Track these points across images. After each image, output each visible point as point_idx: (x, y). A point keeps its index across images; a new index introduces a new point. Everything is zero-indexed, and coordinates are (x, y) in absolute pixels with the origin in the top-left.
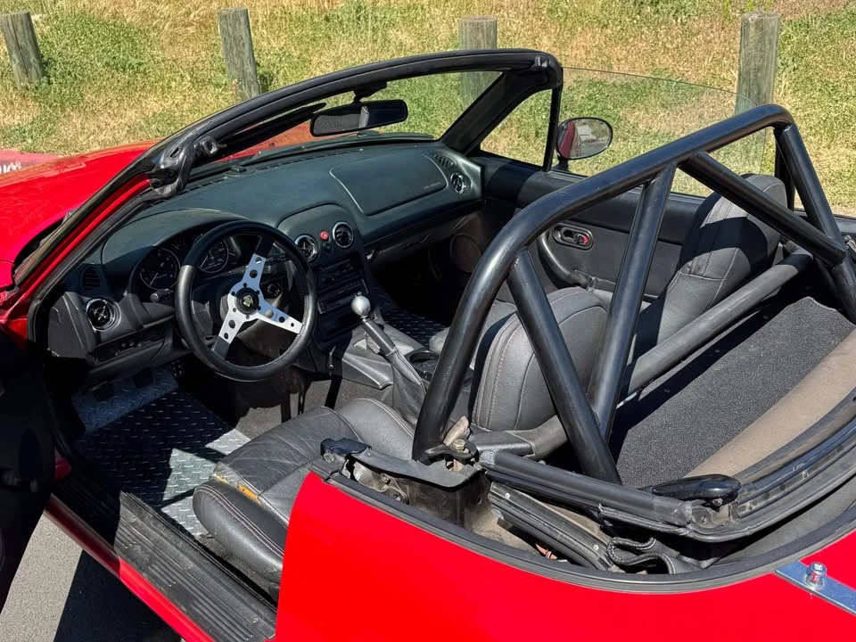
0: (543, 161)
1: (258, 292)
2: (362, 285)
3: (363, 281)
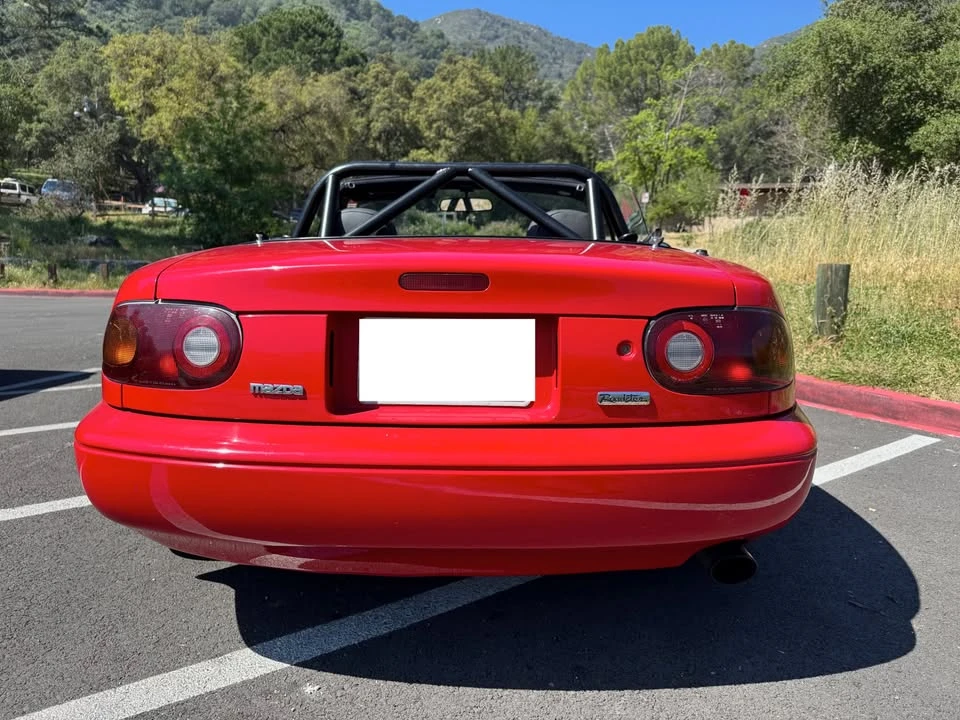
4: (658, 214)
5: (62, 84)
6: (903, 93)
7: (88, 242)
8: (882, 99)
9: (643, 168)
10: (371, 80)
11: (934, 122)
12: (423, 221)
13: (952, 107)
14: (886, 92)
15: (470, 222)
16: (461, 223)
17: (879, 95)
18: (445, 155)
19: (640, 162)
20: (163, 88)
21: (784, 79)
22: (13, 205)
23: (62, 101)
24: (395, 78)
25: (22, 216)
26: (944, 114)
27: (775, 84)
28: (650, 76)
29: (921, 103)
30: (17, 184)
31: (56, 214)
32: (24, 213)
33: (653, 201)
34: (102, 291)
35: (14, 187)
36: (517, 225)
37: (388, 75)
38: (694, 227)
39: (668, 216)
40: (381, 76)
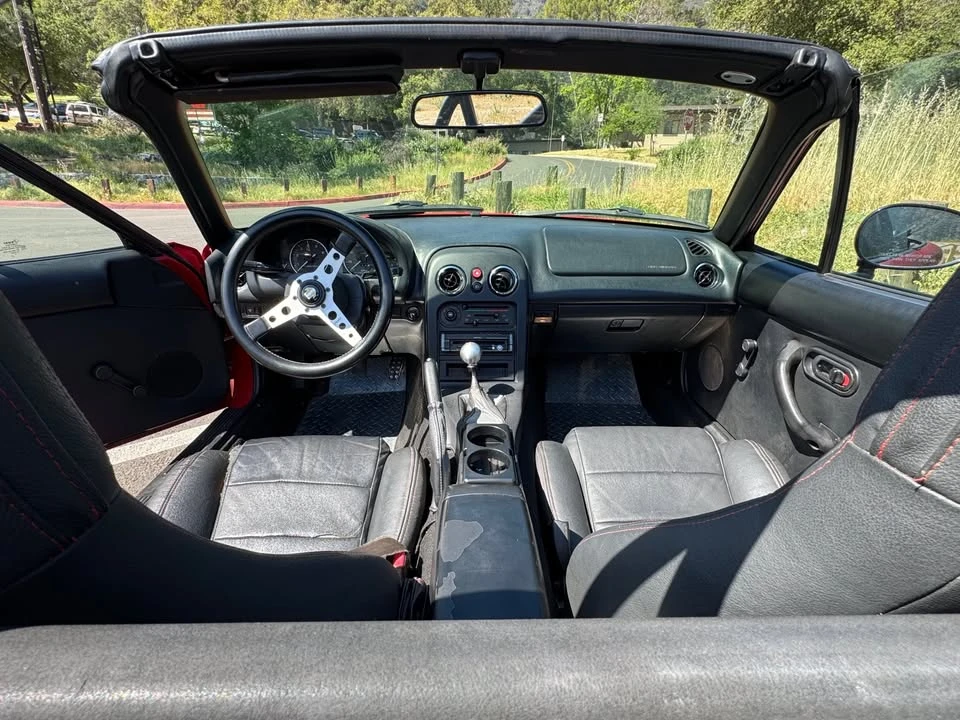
0: (818, 258)
1: (328, 290)
2: (508, 340)
3: (511, 336)
4: (611, 132)
5: (119, 17)
6: (834, 19)
7: (143, 158)
8: (815, 24)
9: (598, 92)
10: (376, 13)
11: (857, 46)
12: (421, 137)
13: (874, 32)
14: (820, 18)
15: (459, 138)
16: (451, 138)
17: (813, 21)
18: (437, 80)
19: (596, 86)
20: (194, 16)
21: (729, 7)
22: (86, 125)
23: (120, 32)
24: (395, 10)
25: (90, 136)
26: (867, 39)
27: (720, 11)
28: (603, 11)
29: (848, 29)
30: (88, 106)
31: (118, 133)
32: (93, 132)
33: (606, 121)
34: (151, 203)
35: (85, 110)
36: (498, 140)
37: (389, 8)
38: (635, 143)
39: (618, 133)
40: (383, 9)
